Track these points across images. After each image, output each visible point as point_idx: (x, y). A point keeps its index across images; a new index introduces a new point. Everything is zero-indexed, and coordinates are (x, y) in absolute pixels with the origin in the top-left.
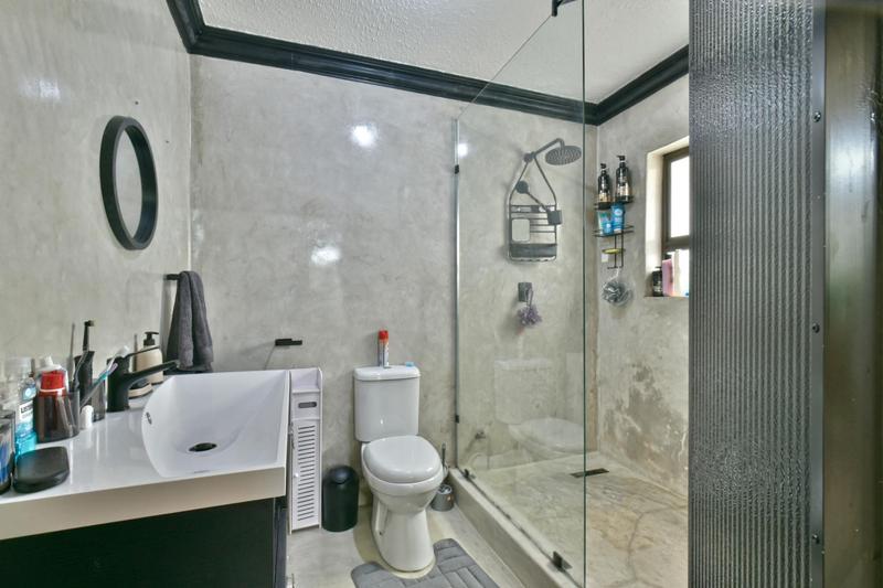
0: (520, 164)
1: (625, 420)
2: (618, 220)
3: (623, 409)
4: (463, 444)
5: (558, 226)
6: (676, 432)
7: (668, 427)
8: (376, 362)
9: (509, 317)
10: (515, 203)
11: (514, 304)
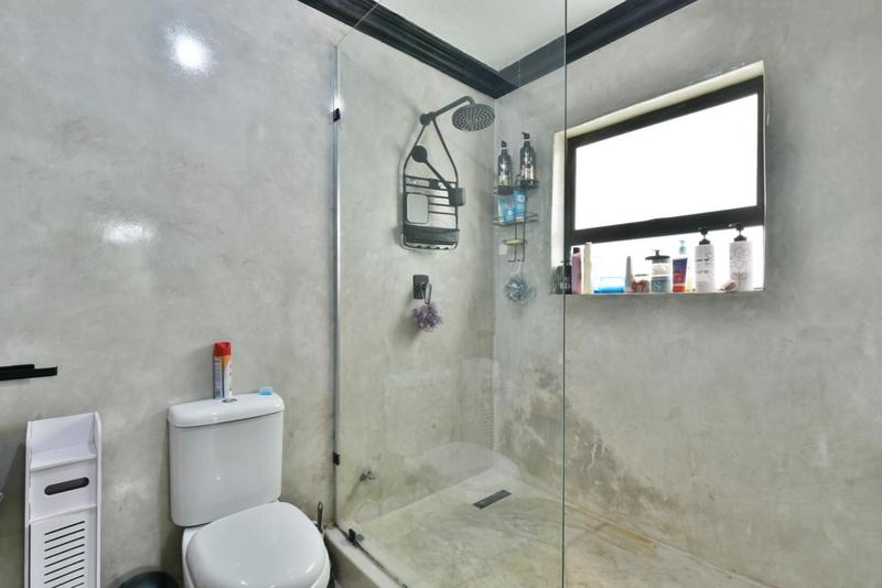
0: (416, 125)
1: (525, 431)
2: (520, 207)
3: (523, 418)
4: (343, 490)
5: (460, 208)
6: (586, 444)
7: (577, 438)
8: (210, 393)
9: (403, 320)
10: (410, 172)
11: (408, 302)
